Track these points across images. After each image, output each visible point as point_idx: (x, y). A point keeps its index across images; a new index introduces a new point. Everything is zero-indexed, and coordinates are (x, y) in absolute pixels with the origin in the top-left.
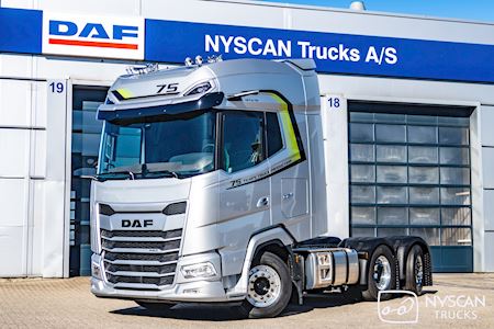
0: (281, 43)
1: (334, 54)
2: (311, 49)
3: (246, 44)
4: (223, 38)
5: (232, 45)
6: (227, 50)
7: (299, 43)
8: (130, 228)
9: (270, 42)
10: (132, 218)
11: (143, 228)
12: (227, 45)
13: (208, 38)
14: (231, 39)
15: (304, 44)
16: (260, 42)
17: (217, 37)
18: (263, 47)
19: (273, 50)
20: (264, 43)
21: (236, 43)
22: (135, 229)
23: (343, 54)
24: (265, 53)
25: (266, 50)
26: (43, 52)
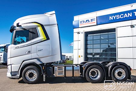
0: (129, 14)
3: (119, 16)
4: (114, 16)
6: (115, 19)
7: (134, 12)
9: (126, 14)
12: (115, 17)
13: (110, 17)
16: (123, 15)
17: (112, 17)
19: (127, 16)
21: (117, 16)
24: (124, 17)
25: (125, 16)
26: (79, 27)
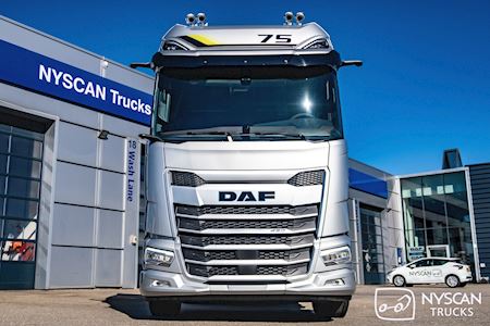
0: (98, 87)
1: (135, 106)
2: (120, 98)
3: (72, 81)
4: (54, 71)
5: (61, 80)
7: (112, 91)
8: (235, 203)
9: (90, 84)
10: (238, 189)
11: (258, 203)
12: (57, 78)
13: (42, 68)
14: (61, 73)
15: (115, 93)
16: (83, 83)
17: (49, 69)
18: (85, 87)
19: (92, 92)
20: (86, 84)
21: (64, 78)
22: (244, 203)
23: (140, 107)
24: (86, 93)
25: (87, 91)
